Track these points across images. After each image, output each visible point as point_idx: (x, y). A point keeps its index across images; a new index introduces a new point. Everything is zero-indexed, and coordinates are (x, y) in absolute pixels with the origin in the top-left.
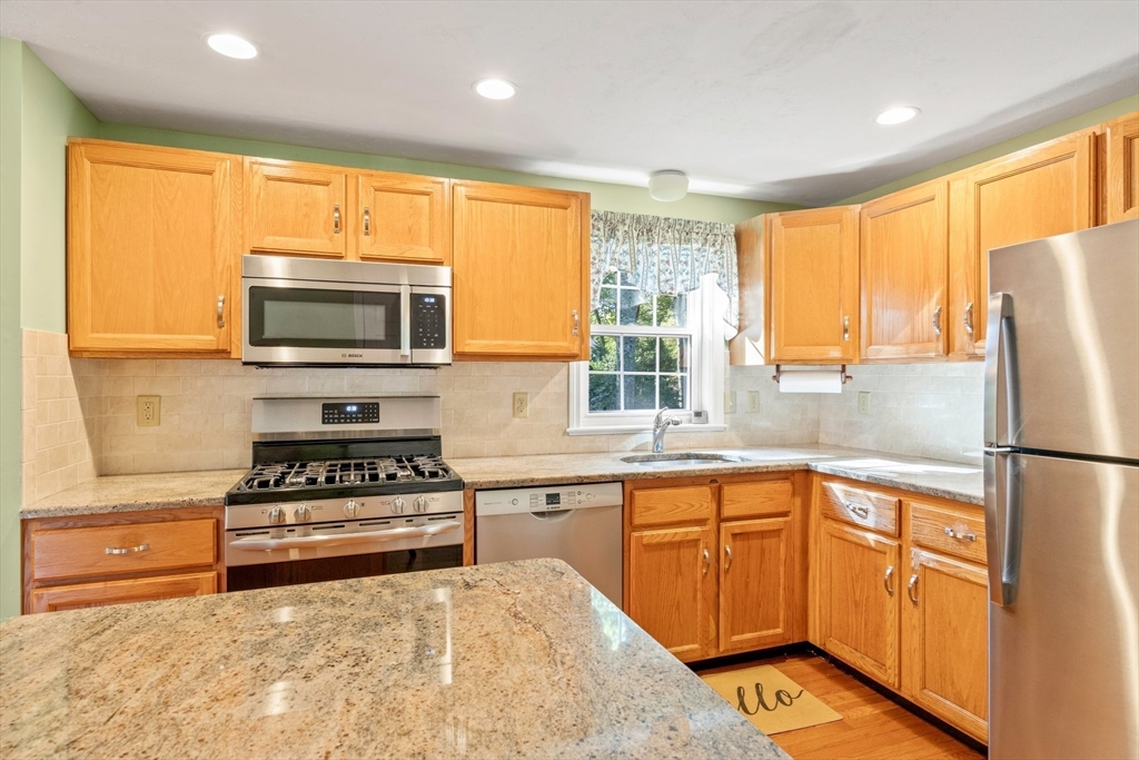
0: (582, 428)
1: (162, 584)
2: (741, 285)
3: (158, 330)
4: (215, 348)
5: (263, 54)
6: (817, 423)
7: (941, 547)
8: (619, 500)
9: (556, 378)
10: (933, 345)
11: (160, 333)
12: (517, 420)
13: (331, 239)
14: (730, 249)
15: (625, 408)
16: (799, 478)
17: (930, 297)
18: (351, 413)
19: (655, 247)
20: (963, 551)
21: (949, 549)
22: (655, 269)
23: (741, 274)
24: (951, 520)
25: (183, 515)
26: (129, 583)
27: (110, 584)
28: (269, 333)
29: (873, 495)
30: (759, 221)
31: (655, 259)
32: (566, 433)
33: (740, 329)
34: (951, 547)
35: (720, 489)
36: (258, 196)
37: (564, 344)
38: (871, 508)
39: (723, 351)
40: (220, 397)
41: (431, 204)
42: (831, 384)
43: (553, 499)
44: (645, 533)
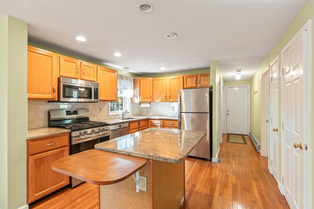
0: (111, 114)
1: (58, 151)
2: (134, 88)
3: (39, 93)
4: (52, 98)
5: (87, 40)
6: (142, 112)
7: (169, 126)
8: (128, 125)
9: (107, 104)
10: (164, 100)
11: (39, 94)
12: (100, 113)
13: (76, 75)
14: (133, 82)
15: (120, 110)
16: (147, 120)
17: (164, 93)
18: (72, 113)
19: (123, 81)
20: (172, 126)
21: (170, 126)
22: (123, 85)
23: (134, 87)
24: (170, 123)
25: (61, 135)
26: (52, 151)
27: (48, 152)
28: (66, 95)
29: (159, 121)
30: (138, 78)
31: (123, 83)
32: (108, 115)
33: (134, 96)
34: (171, 126)
35: (139, 123)
36: (62, 64)
37: (114, 98)
38: (159, 123)
39: (130, 100)
40: (39, 110)
41: (94, 70)
42: (148, 105)
43: (120, 126)
44: (131, 131)
